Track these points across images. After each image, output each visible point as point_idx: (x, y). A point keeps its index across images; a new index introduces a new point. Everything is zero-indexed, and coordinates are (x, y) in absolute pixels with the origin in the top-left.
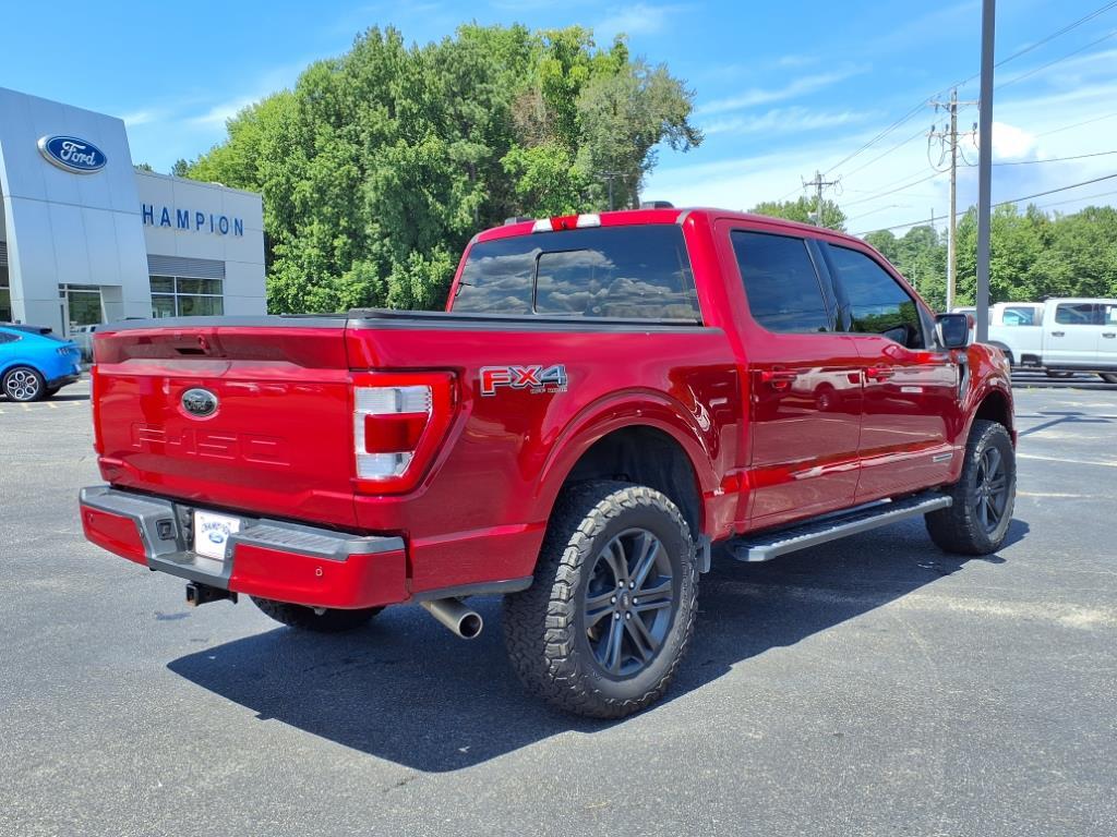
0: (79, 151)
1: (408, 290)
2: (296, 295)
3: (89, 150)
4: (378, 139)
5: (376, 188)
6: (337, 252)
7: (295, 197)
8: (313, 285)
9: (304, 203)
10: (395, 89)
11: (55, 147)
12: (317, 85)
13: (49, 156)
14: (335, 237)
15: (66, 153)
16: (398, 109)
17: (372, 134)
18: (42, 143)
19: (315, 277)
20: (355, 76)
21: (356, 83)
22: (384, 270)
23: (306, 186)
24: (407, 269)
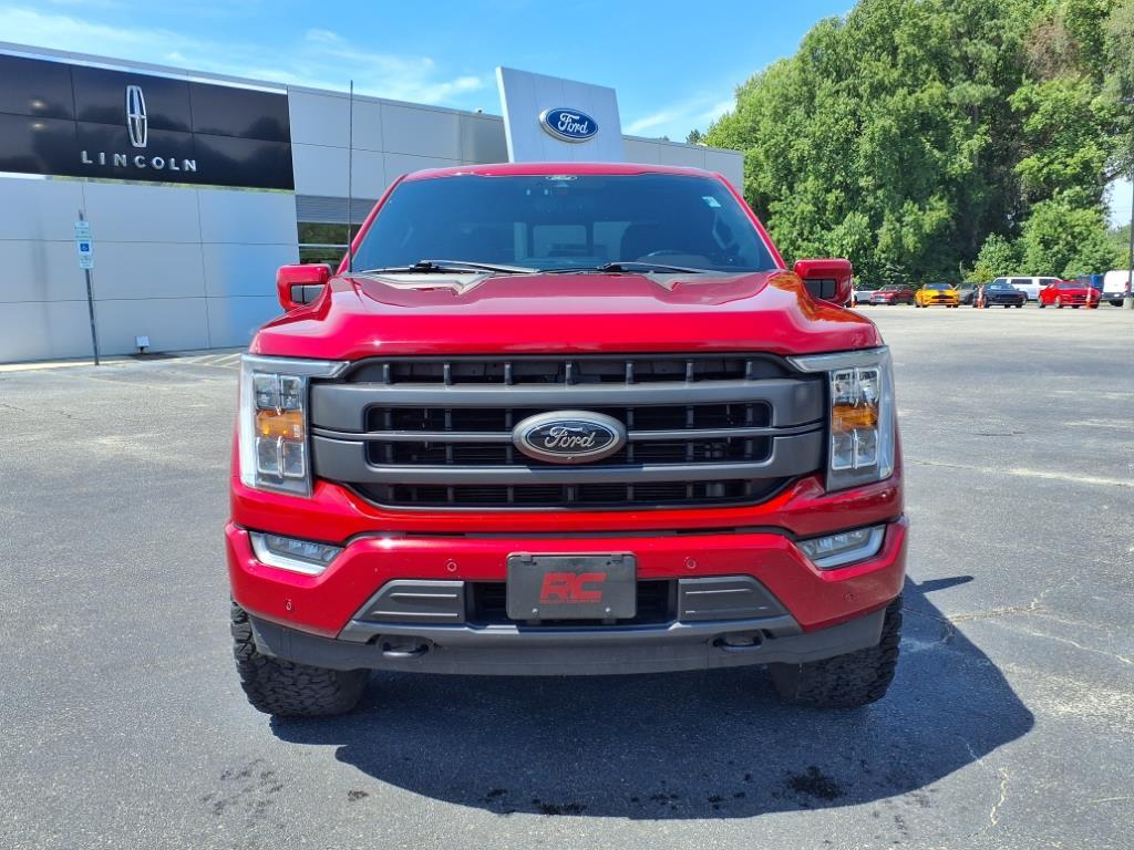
0: (574, 121)
1: (898, 241)
2: (786, 250)
3: (583, 120)
4: (879, 89)
5: (872, 140)
6: (829, 207)
7: (793, 155)
8: (804, 240)
9: (801, 159)
10: (899, 36)
11: (554, 119)
12: (819, 41)
13: (549, 128)
14: (828, 191)
15: (562, 124)
16: (901, 57)
17: (871, 85)
18: (543, 117)
19: (806, 233)
20: (858, 29)
21: (859, 35)
22: (876, 222)
23: (804, 145)
24: (899, 220)
